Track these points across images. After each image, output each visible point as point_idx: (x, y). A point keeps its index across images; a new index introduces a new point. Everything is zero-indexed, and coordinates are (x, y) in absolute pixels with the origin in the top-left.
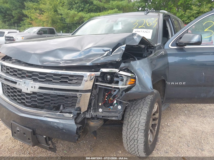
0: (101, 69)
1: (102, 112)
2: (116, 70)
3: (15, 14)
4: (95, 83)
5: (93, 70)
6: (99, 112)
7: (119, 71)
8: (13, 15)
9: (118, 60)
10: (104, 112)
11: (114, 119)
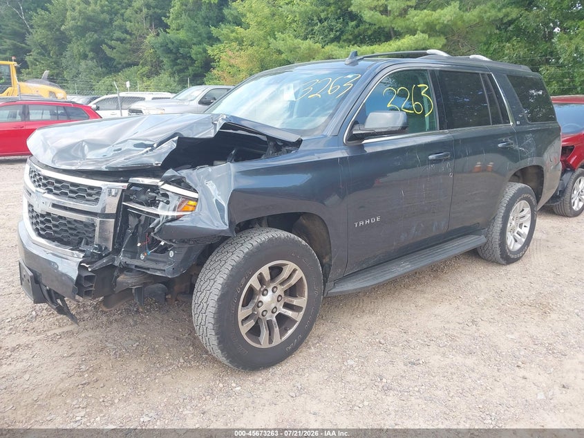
0: (131, 179)
1: (144, 261)
2: (158, 181)
3: (196, 54)
4: (123, 203)
5: (122, 178)
6: (140, 258)
7: (163, 184)
8: (193, 56)
9: (157, 164)
10: (148, 259)
11: (158, 274)
